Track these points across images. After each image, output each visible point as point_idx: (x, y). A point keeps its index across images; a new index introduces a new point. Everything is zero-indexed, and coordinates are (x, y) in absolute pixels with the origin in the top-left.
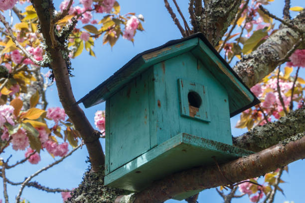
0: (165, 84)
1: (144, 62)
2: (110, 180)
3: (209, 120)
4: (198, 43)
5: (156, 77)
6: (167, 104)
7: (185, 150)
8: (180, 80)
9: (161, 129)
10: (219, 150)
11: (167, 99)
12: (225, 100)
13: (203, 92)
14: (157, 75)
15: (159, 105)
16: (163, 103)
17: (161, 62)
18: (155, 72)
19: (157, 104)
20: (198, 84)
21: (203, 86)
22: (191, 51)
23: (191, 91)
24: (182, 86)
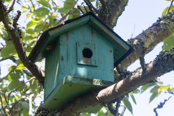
0: (68, 46)
1: (50, 35)
3: (97, 65)
4: (90, 18)
5: (61, 43)
6: (68, 58)
7: (71, 86)
8: (78, 43)
9: (62, 73)
11: (68, 55)
12: (111, 51)
13: (93, 48)
14: (62, 41)
15: (62, 59)
16: (65, 58)
17: (66, 33)
18: (61, 39)
19: (60, 59)
20: (90, 43)
21: (94, 44)
22: (87, 23)
23: (85, 48)
24: (79, 46)
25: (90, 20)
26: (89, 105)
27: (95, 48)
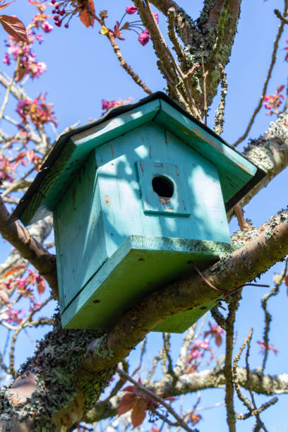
1: (75, 146)
2: (66, 320)
3: (188, 212)
4: (160, 107)
5: (100, 164)
6: (120, 200)
7: (141, 260)
8: (139, 163)
9: (112, 234)
10: (193, 251)
11: (119, 193)
13: (175, 174)
14: (102, 161)
15: (107, 202)
19: (104, 201)
20: (166, 164)
21: (176, 166)
22: (153, 120)
23: (156, 176)
24: (143, 171)
25: (160, 111)
26: (181, 306)
27: (178, 175)
